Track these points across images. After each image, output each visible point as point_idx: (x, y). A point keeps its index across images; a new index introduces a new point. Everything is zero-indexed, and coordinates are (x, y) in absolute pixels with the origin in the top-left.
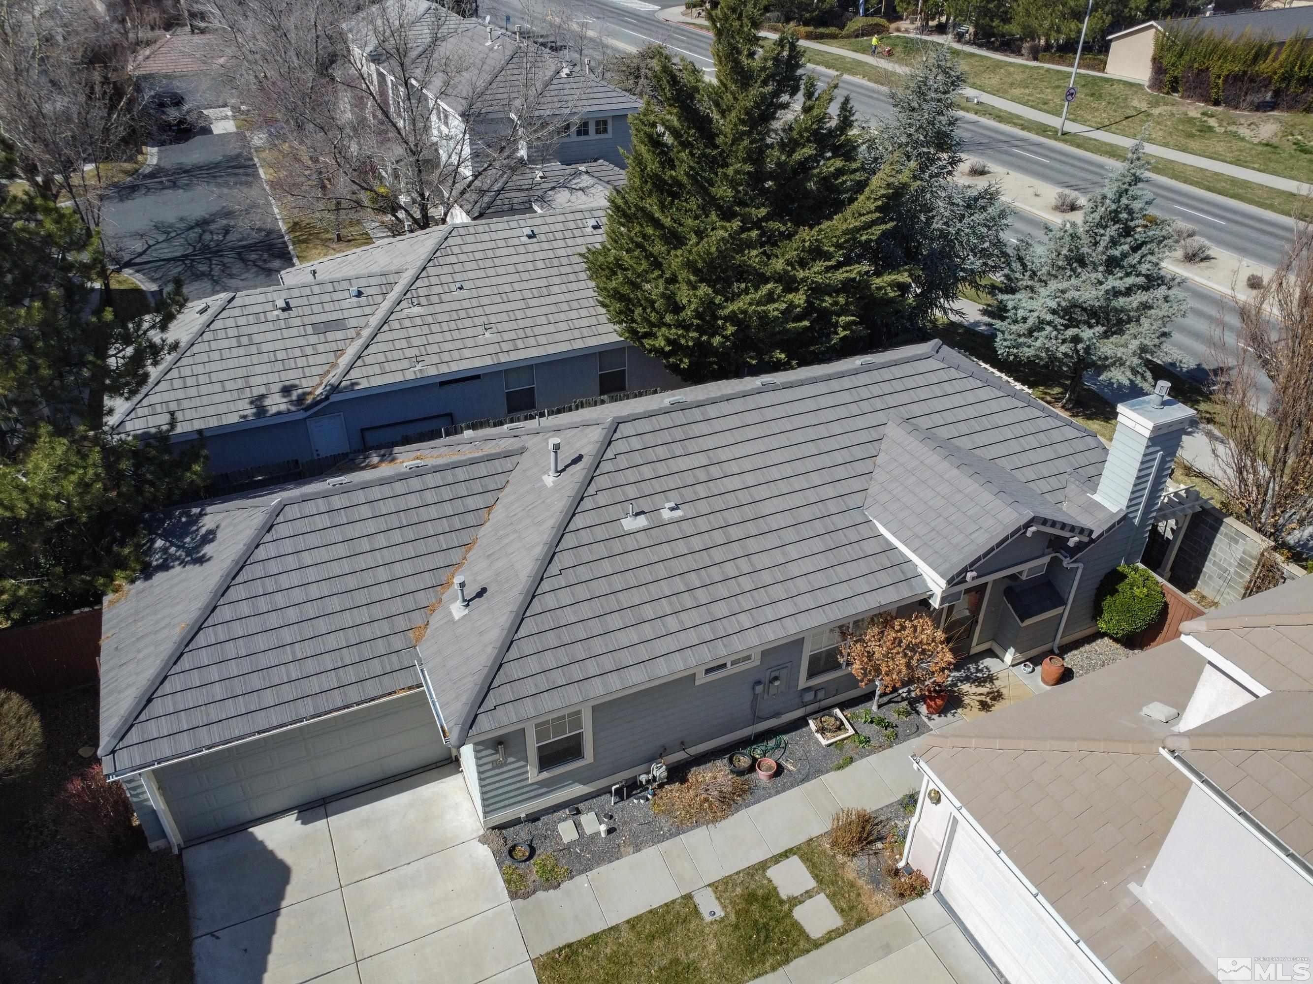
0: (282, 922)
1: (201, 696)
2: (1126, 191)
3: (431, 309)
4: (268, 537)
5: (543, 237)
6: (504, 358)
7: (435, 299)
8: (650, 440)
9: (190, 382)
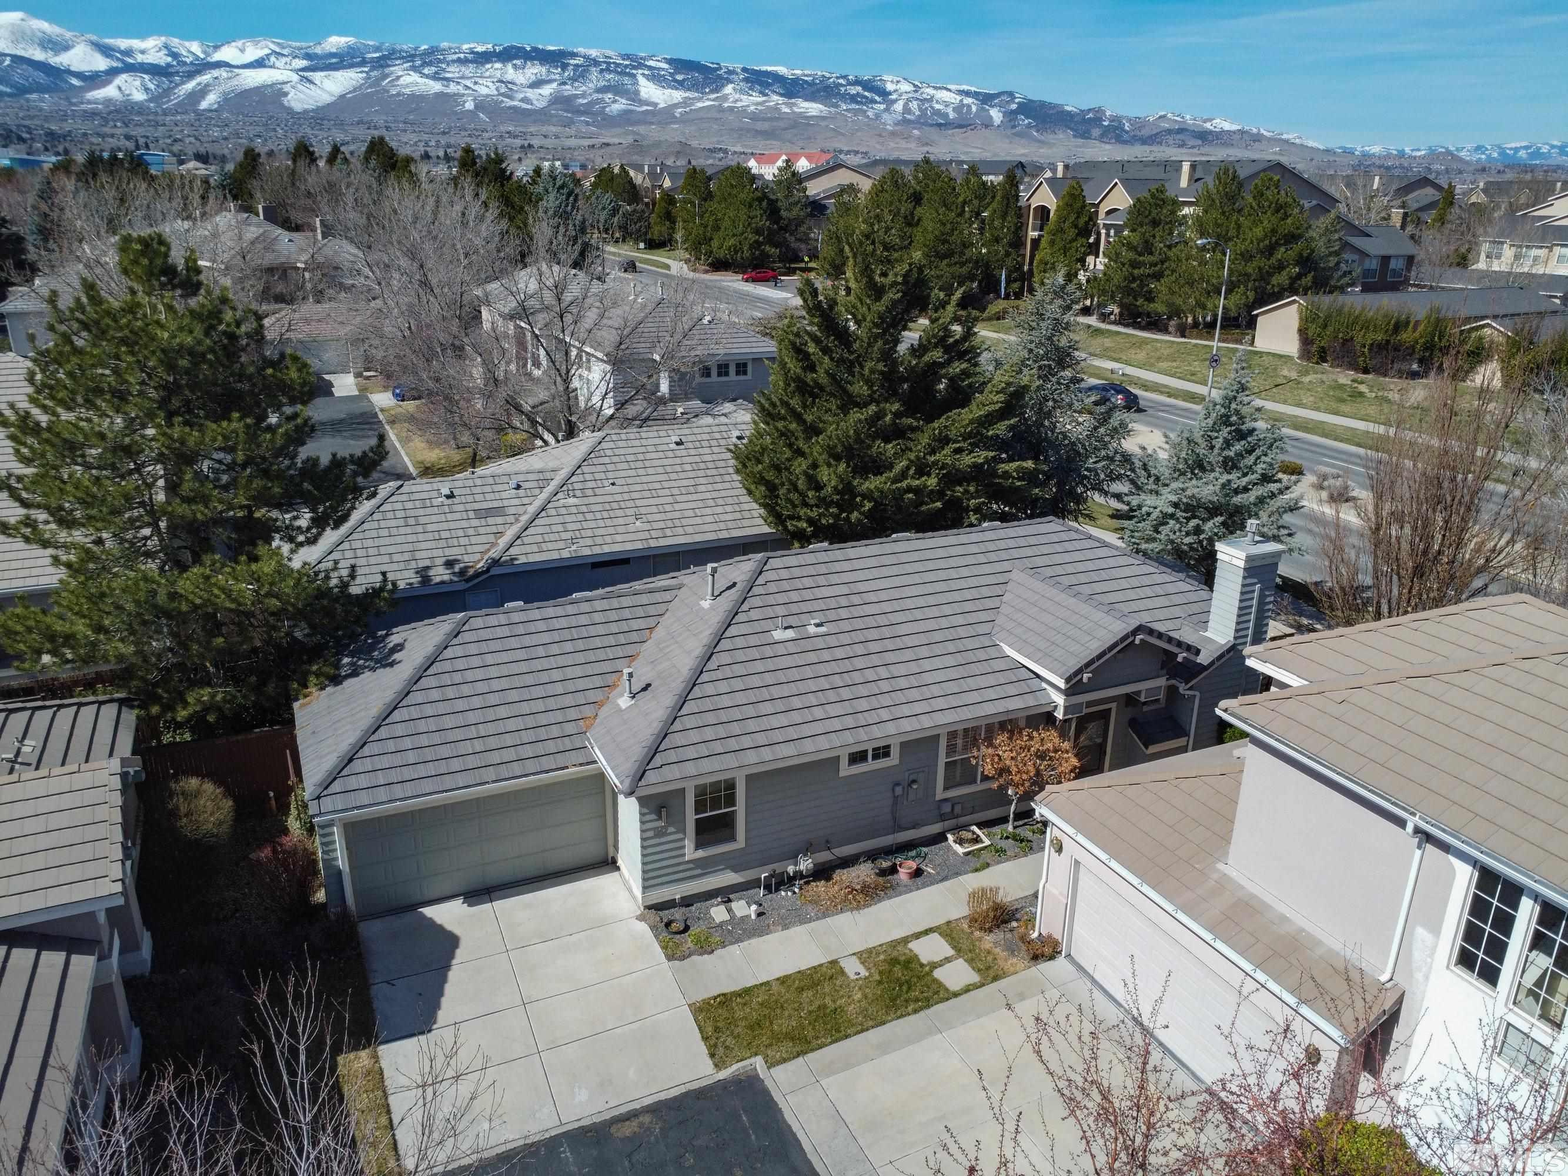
0: (452, 975)
1: (397, 759)
2: (1235, 398)
3: (586, 501)
4: (455, 641)
5: (690, 445)
6: (653, 543)
7: (589, 492)
8: (797, 572)
9: (359, 553)
